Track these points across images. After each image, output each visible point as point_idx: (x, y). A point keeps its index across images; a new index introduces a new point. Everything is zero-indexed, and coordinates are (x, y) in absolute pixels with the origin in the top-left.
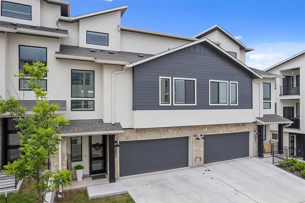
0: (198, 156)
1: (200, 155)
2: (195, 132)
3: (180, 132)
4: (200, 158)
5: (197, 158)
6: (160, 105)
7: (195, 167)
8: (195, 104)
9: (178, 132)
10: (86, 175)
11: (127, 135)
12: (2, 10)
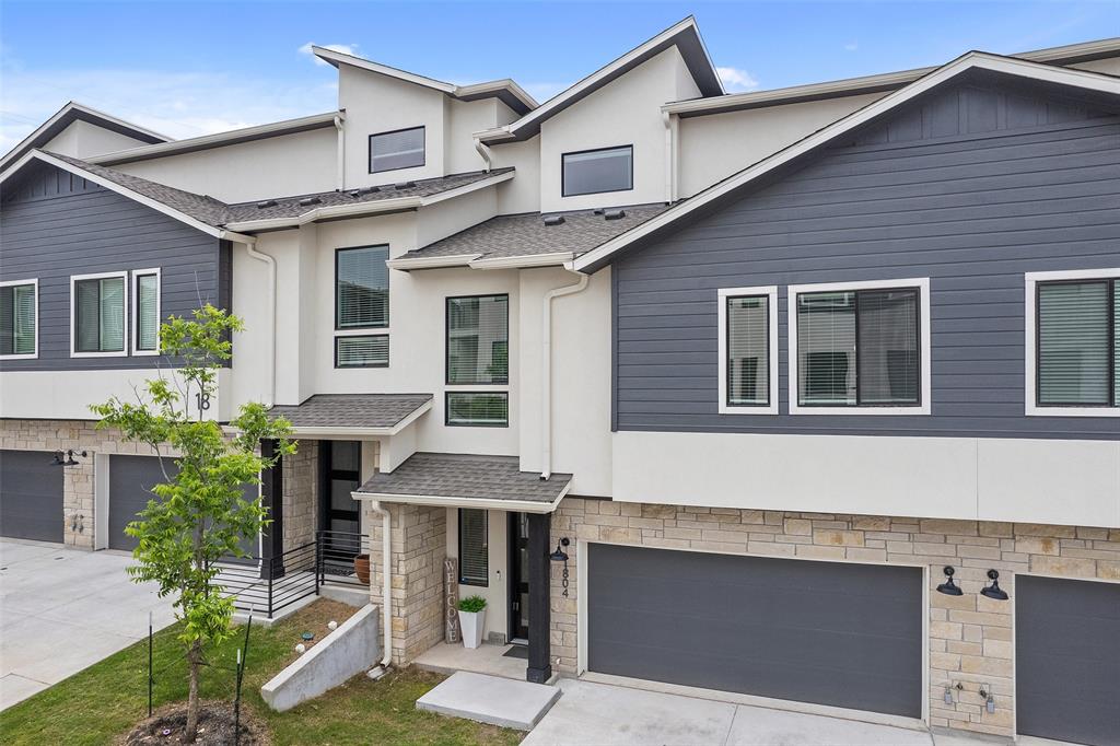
0: (974, 679)
1: (983, 679)
2: (949, 550)
4: (983, 694)
5: (960, 687)
6: (723, 409)
7: (949, 731)
8: (925, 409)
9: (839, 540)
10: (496, 635)
11: (606, 521)
12: (373, 158)
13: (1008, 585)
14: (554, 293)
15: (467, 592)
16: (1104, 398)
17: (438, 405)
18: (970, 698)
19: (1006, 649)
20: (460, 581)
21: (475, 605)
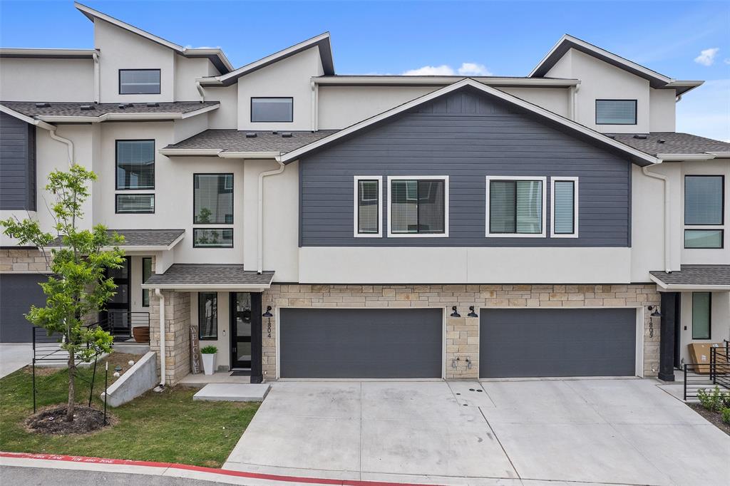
0: (463, 355)
1: (467, 354)
2: (454, 299)
3: (412, 296)
4: (467, 361)
5: (458, 359)
6: (356, 235)
7: (454, 380)
8: (446, 235)
9: (408, 297)
10: (223, 367)
11: (292, 296)
12: (121, 84)
13: (477, 312)
14: (265, 174)
15: (203, 344)
16: (513, 230)
17: (189, 236)
18: (462, 363)
19: (475, 340)
20: (200, 339)
21: (211, 350)
